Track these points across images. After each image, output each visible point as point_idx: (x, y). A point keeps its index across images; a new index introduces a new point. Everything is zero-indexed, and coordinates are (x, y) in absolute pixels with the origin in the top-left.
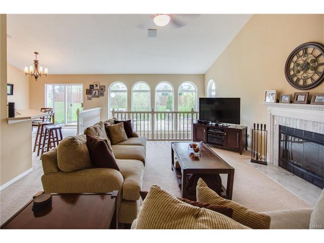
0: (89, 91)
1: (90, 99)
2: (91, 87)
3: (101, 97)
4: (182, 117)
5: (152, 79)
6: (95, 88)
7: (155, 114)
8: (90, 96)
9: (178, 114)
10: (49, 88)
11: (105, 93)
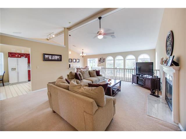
0: (100, 61)
1: (100, 63)
2: (100, 59)
3: (104, 63)
4: (127, 72)
5: (124, 54)
6: (102, 59)
7: (117, 69)
8: (100, 62)
9: (126, 70)
10: (88, 59)
11: (105, 61)
